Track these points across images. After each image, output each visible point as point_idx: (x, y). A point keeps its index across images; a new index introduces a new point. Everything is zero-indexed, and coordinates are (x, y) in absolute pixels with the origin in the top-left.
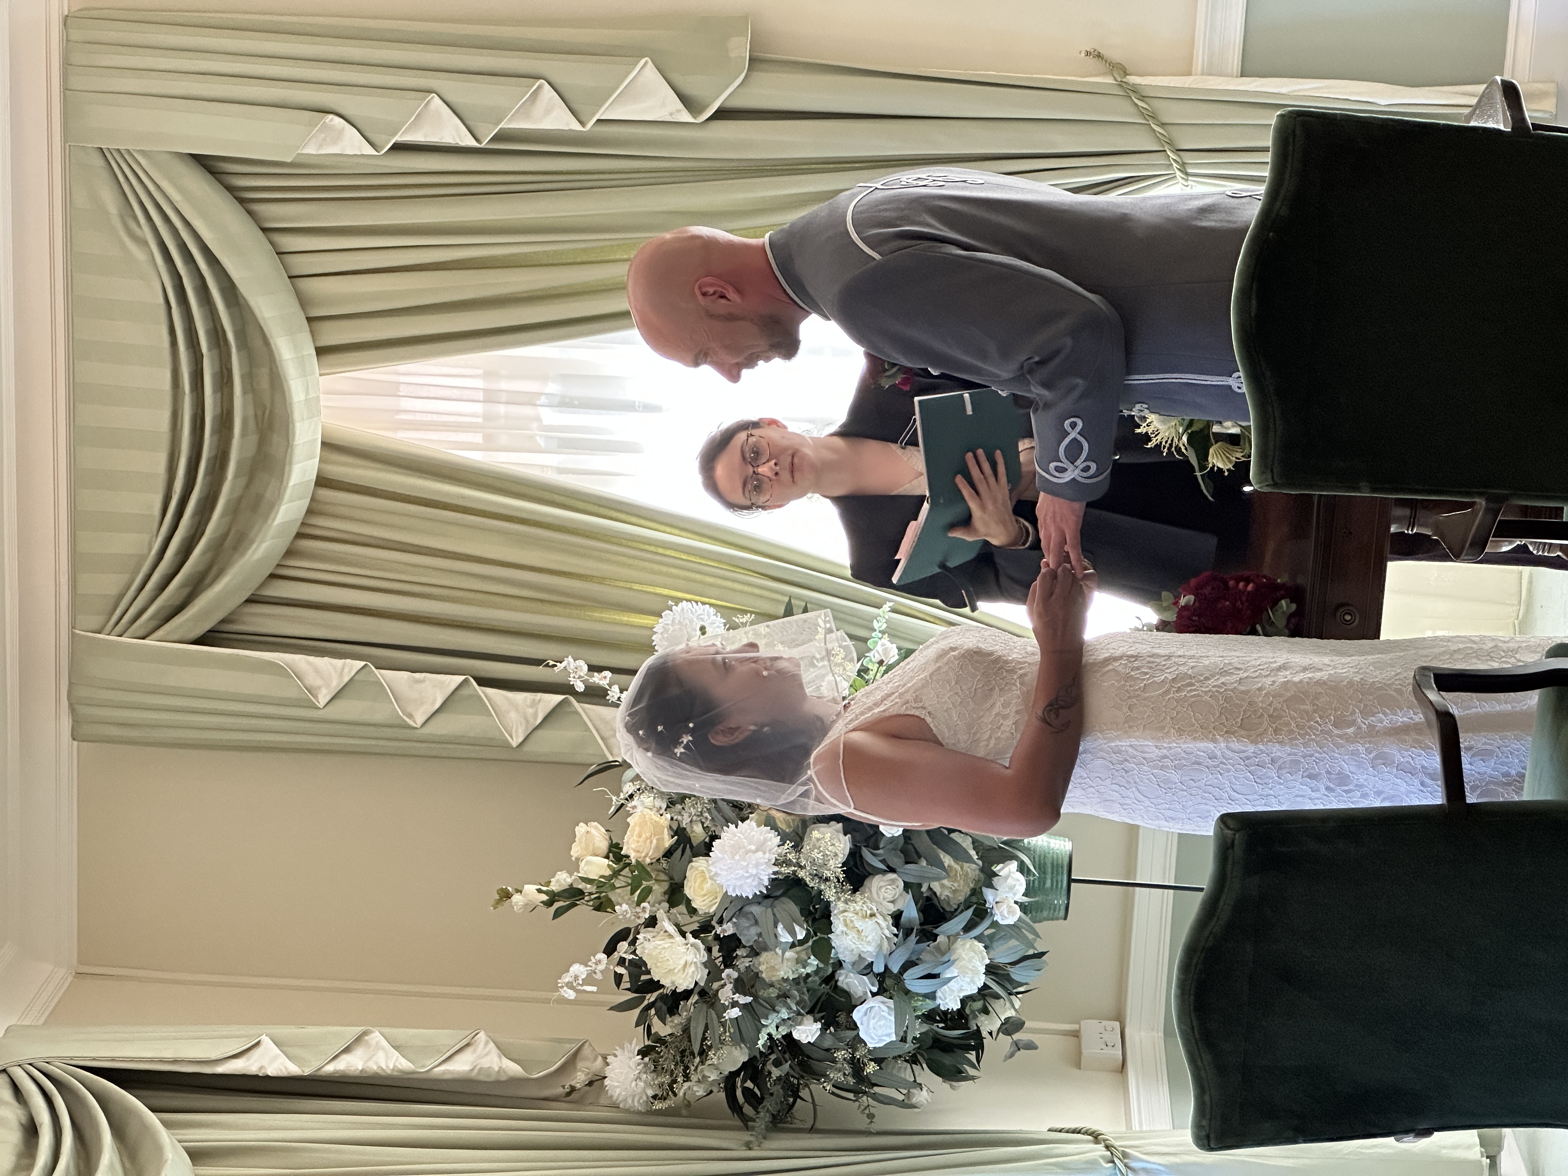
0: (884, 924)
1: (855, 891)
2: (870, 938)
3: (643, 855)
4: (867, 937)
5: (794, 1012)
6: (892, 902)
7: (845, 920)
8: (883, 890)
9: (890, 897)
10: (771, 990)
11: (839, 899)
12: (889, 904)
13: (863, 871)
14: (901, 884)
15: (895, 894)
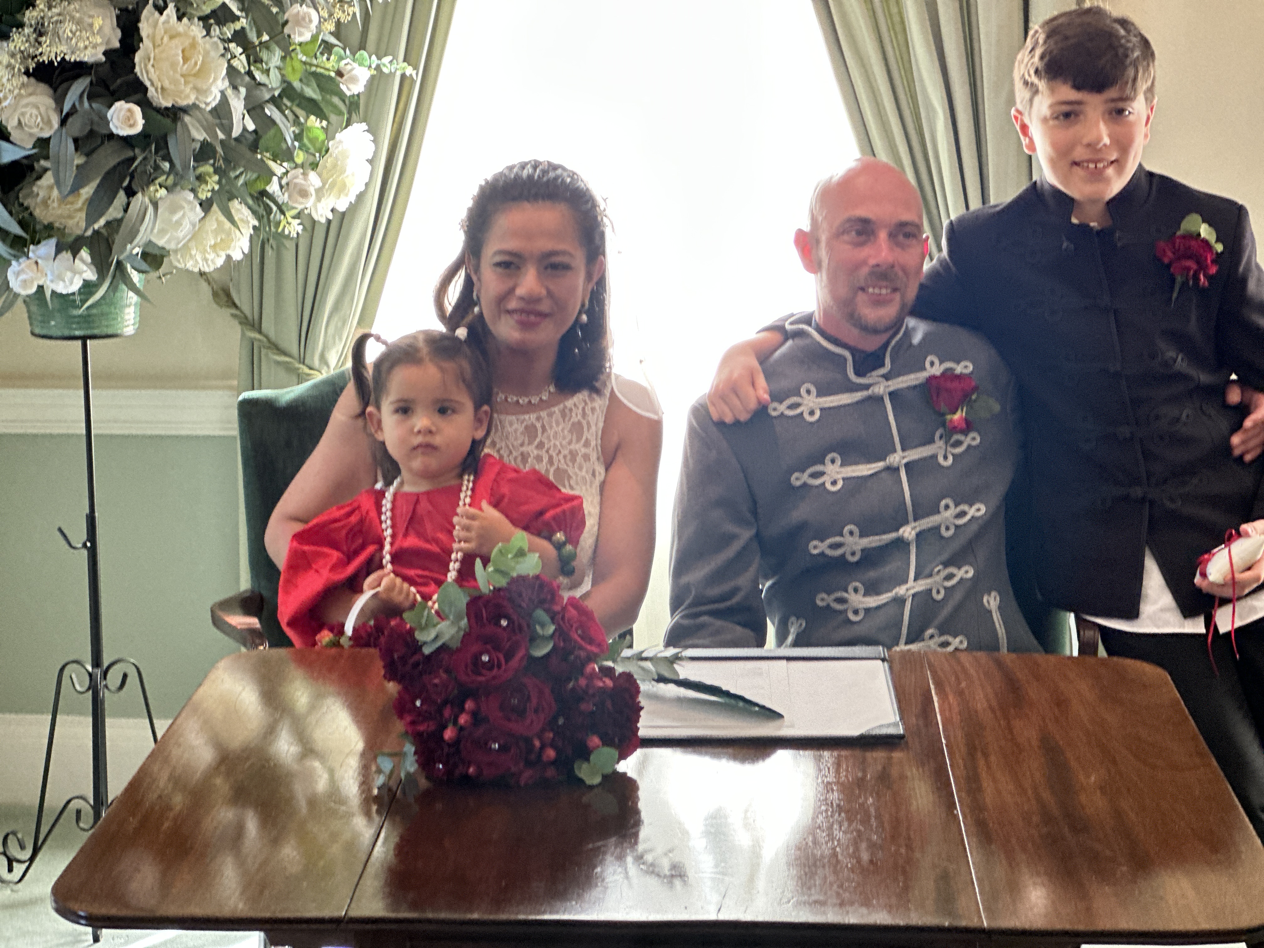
1: (27, 73)
6: (20, 122)
8: (35, 112)
9: (25, 120)
11: (13, 55)
12: (15, 122)
13: (58, 82)
14: (46, 135)
15: (30, 127)
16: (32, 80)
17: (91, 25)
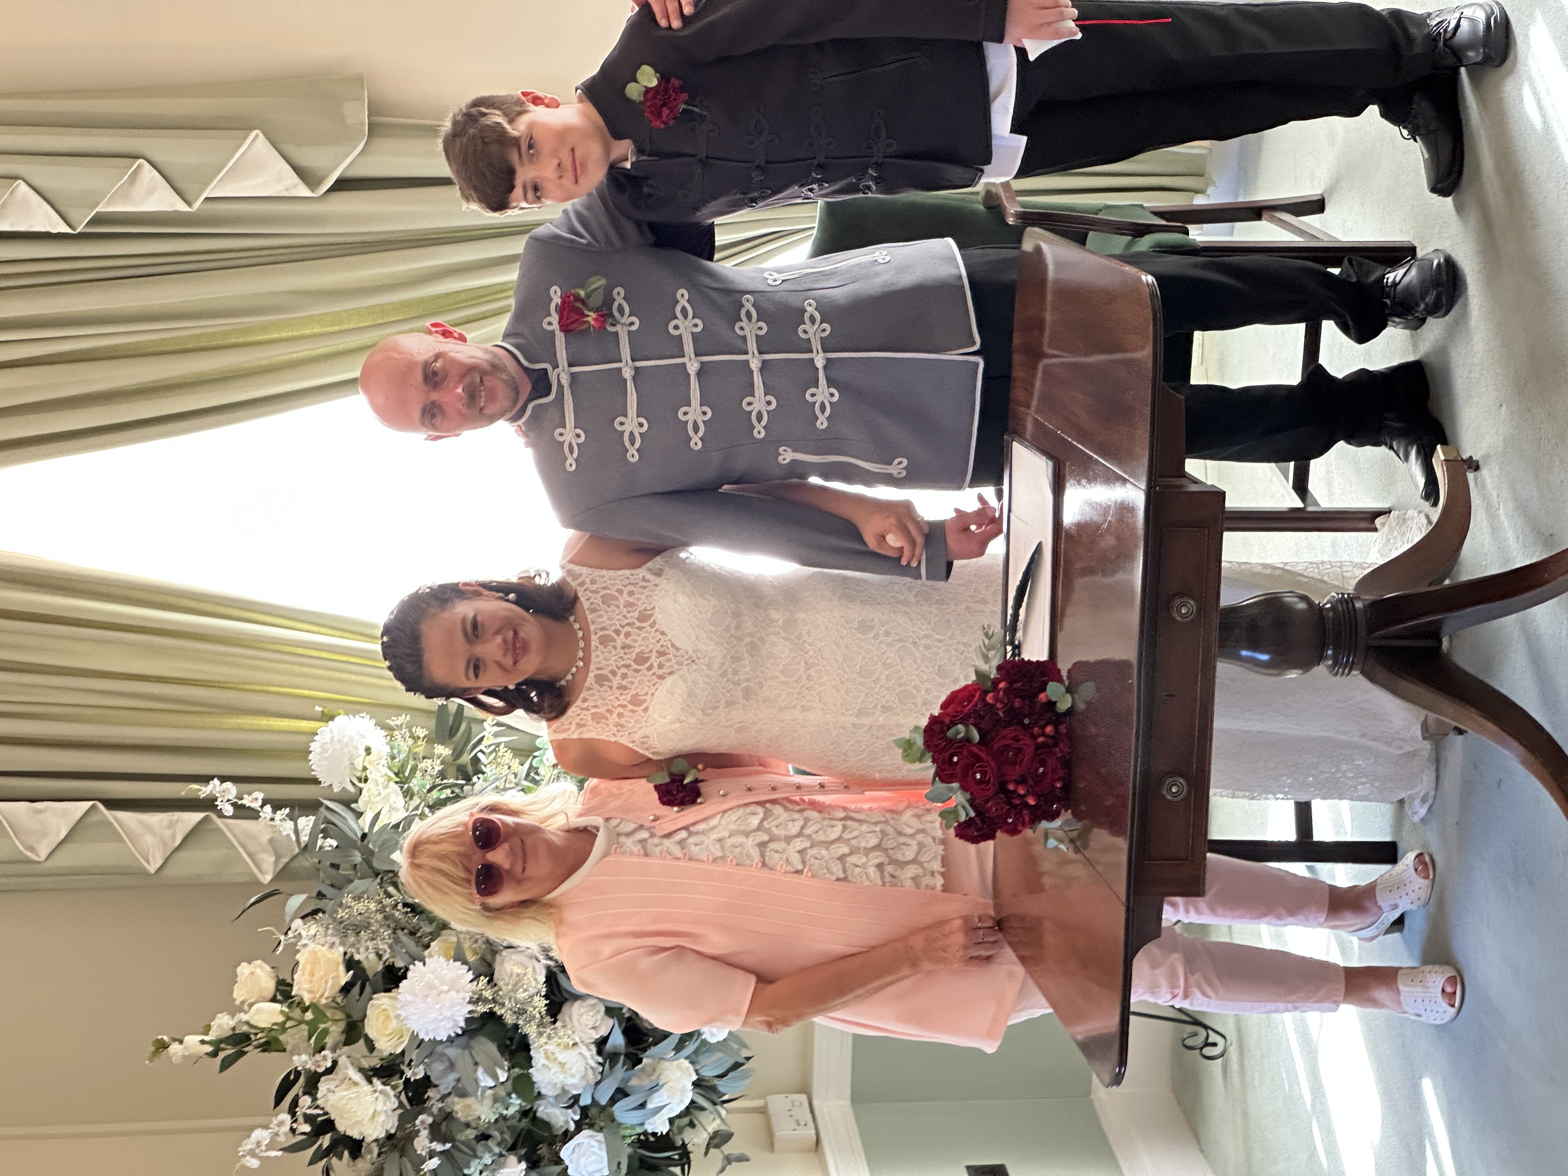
0: (588, 1054)
1: (554, 1022)
2: (574, 1071)
3: (318, 996)
4: (570, 1069)
5: (495, 1154)
6: (593, 1028)
7: (546, 1054)
8: (585, 1017)
9: (591, 1025)
10: (469, 1131)
11: (540, 1034)
12: (592, 1032)
13: (559, 996)
14: (603, 1009)
15: (597, 1020)
16: (559, 1017)
17: (518, 975)
